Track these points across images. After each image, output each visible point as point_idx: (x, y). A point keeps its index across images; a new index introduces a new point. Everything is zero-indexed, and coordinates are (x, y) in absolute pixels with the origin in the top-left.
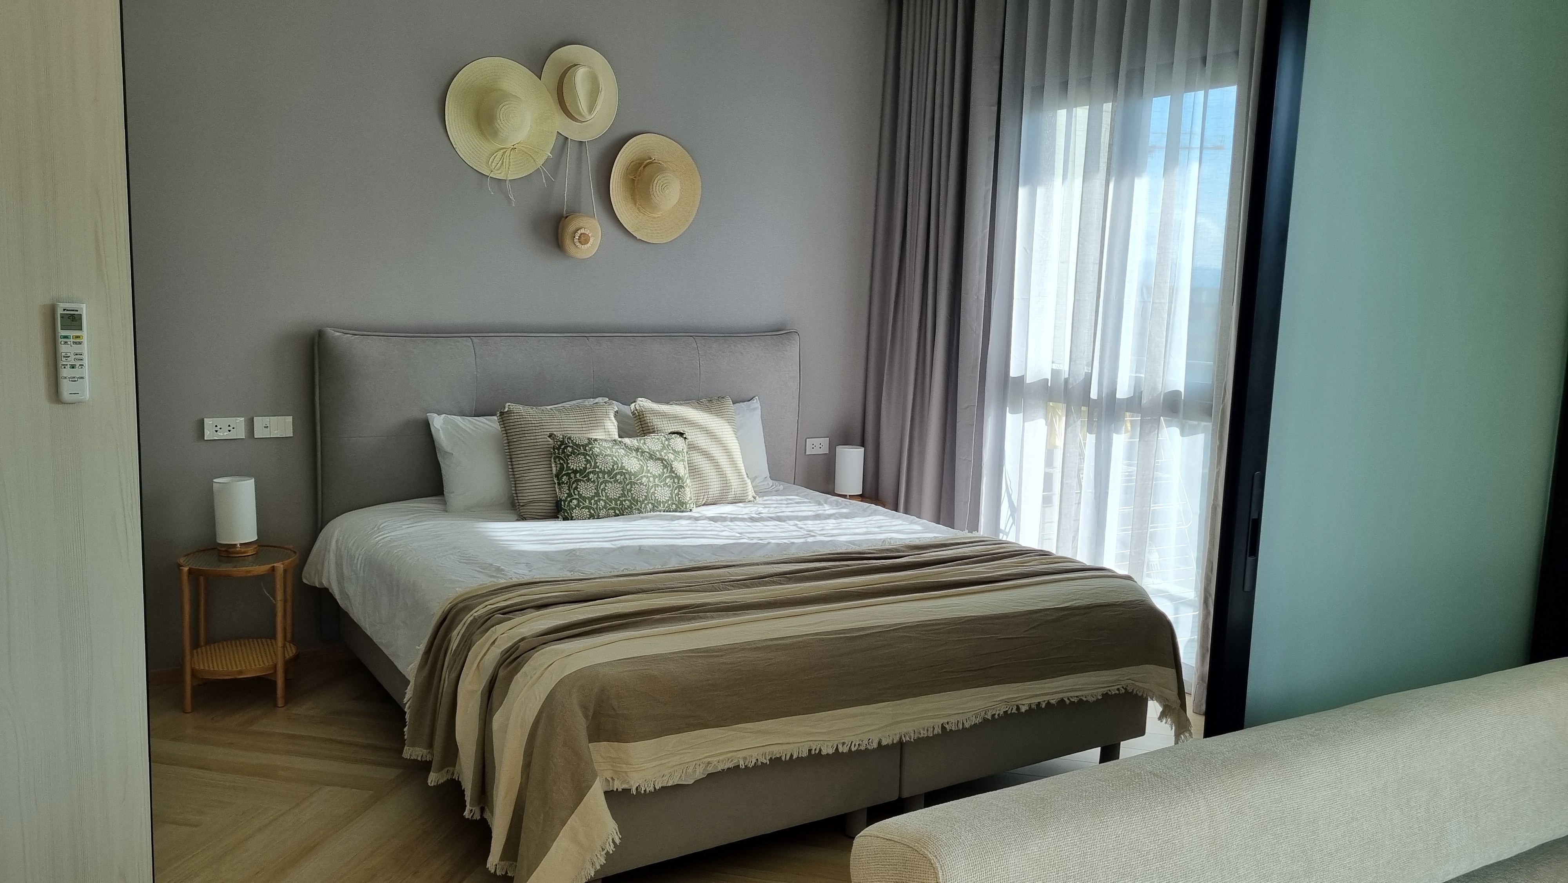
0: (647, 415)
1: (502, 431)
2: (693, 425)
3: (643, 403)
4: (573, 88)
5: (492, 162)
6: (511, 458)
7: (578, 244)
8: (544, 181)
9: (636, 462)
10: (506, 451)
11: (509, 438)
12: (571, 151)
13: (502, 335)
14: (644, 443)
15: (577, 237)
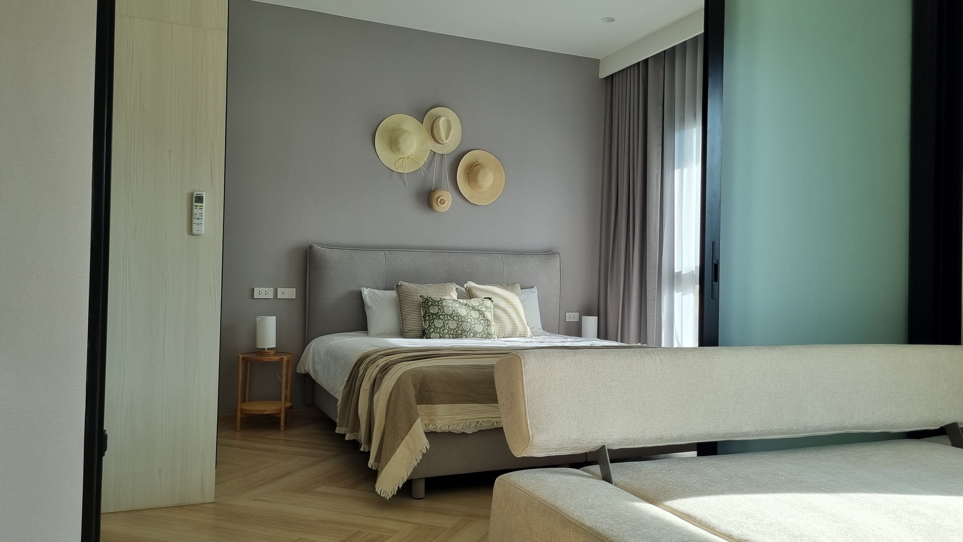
0: (473, 290)
1: (397, 296)
2: (497, 295)
3: (471, 284)
4: (438, 127)
5: (397, 164)
6: (401, 309)
7: (439, 204)
8: (423, 173)
9: (465, 311)
10: (399, 305)
11: (400, 298)
12: (437, 159)
13: (400, 250)
14: (470, 302)
15: (439, 201)
